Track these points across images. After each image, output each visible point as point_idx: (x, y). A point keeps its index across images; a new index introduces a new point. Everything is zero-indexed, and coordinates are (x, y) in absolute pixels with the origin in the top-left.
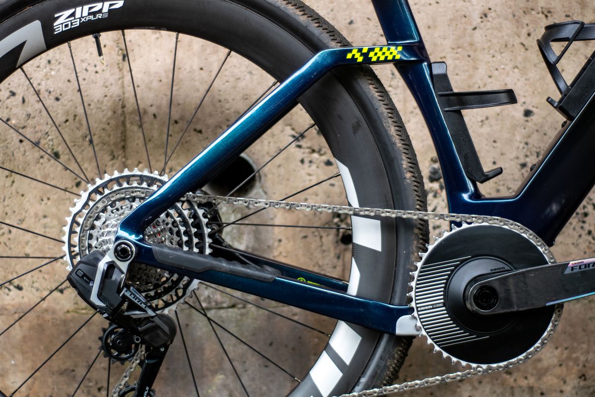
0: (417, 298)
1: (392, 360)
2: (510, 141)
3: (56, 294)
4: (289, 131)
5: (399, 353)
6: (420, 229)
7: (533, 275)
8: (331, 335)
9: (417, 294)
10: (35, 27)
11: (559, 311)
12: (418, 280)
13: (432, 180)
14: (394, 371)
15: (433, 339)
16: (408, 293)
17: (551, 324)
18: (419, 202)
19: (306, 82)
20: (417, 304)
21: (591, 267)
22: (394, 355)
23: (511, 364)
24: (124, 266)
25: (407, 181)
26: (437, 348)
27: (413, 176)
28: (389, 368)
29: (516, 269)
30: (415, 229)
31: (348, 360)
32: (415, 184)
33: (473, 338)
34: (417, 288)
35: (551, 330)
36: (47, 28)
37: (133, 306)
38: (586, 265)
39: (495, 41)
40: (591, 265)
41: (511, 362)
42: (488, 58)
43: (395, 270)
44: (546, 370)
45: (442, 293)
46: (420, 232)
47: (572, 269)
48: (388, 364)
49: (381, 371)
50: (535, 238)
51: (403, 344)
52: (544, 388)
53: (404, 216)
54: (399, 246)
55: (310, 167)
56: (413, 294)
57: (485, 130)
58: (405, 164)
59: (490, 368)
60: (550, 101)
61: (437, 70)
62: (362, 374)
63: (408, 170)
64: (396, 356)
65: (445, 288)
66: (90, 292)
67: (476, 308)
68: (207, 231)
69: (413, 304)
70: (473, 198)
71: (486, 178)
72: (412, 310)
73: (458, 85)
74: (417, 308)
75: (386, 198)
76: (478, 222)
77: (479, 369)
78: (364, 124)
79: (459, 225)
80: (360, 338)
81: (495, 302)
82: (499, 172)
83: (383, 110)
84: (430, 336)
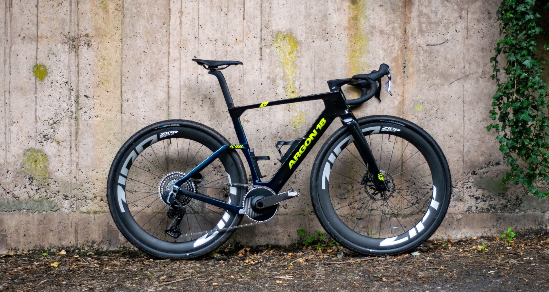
2: (270, 171)
3: (147, 208)
4: (212, 166)
5: (240, 219)
8: (223, 215)
9: (244, 204)
10: (156, 136)
12: (245, 201)
13: (249, 181)
14: (239, 222)
16: (242, 204)
18: (245, 183)
19: (220, 153)
22: (238, 219)
24: (175, 194)
26: (249, 217)
28: (237, 222)
29: (266, 197)
31: (227, 221)
36: (158, 136)
37: (177, 204)
39: (267, 145)
42: (265, 149)
43: (239, 199)
44: (279, 233)
45: (250, 204)
46: (246, 190)
49: (235, 223)
50: (272, 191)
51: (241, 216)
52: (278, 238)
53: (241, 185)
54: (241, 193)
57: (264, 168)
58: (243, 174)
59: (262, 222)
60: (278, 159)
61: (251, 151)
62: (231, 224)
65: (251, 202)
66: (167, 200)
67: (258, 207)
68: (195, 189)
69: (243, 206)
70: (258, 182)
71: (262, 177)
72: (243, 208)
73: (256, 155)
75: (238, 181)
76: (259, 187)
78: (234, 164)
79: (255, 188)
80: (230, 216)
81: (262, 205)
82: (265, 176)
83: (239, 161)
84: (247, 214)
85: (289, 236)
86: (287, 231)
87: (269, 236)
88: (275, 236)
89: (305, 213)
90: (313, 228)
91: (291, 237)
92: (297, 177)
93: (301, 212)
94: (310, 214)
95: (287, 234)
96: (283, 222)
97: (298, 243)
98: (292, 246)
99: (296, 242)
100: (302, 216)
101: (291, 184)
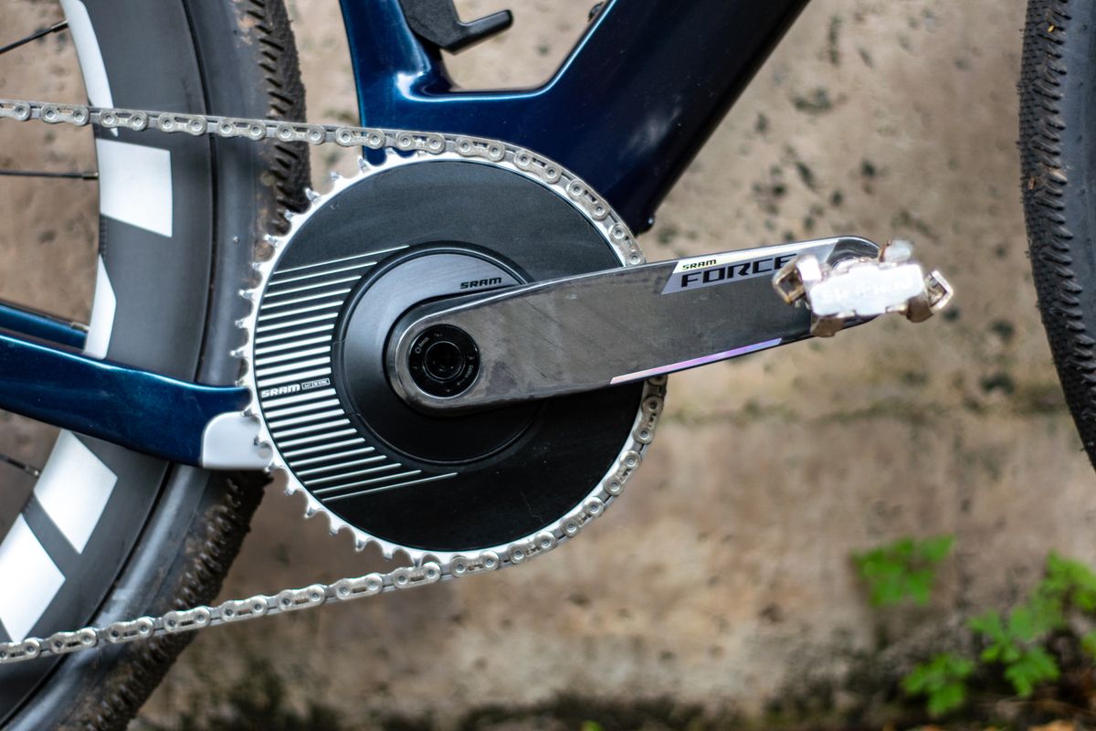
0: (259, 362)
1: (200, 540)
5: (220, 520)
6: (277, 175)
7: (574, 297)
8: (40, 471)
9: (259, 351)
11: (654, 405)
12: (262, 312)
14: (206, 572)
15: (302, 479)
16: (235, 348)
17: (630, 442)
18: (276, 101)
20: (258, 379)
21: (737, 277)
22: (204, 526)
23: (519, 553)
25: (243, 38)
26: (314, 505)
27: (260, 28)
28: (191, 564)
29: (531, 280)
30: (263, 175)
31: (79, 540)
32: (268, 48)
33: (413, 477)
34: (258, 335)
35: (630, 458)
38: (722, 270)
40: (737, 270)
41: (519, 547)
43: (211, 291)
44: (678, 595)
45: (327, 349)
46: (280, 184)
47: (685, 280)
48: (189, 550)
49: (170, 571)
50: (587, 199)
51: (229, 497)
52: (670, 639)
53: (226, 133)
54: (220, 223)
55: (60, 50)
56: (247, 351)
59: (459, 564)
62: (118, 578)
63: (247, 9)
64: (211, 529)
65: (334, 333)
67: (415, 390)
69: (248, 381)
70: (423, 90)
71: (467, 40)
72: (245, 396)
74: (259, 390)
75: (185, 88)
76: (432, 149)
77: (431, 565)
79: (378, 156)
80: (111, 479)
81: (469, 372)
82: (503, 23)
84: (294, 470)
85: (770, 613)
86: (753, 572)
87: (583, 619)
88: (639, 623)
89: (923, 396)
90: (1000, 540)
91: (789, 629)
92: (847, 44)
93: (891, 390)
94: (974, 406)
95: (752, 596)
96: (710, 483)
97: (853, 683)
98: (801, 707)
99: (841, 669)
100: (893, 432)
101: (788, 120)
